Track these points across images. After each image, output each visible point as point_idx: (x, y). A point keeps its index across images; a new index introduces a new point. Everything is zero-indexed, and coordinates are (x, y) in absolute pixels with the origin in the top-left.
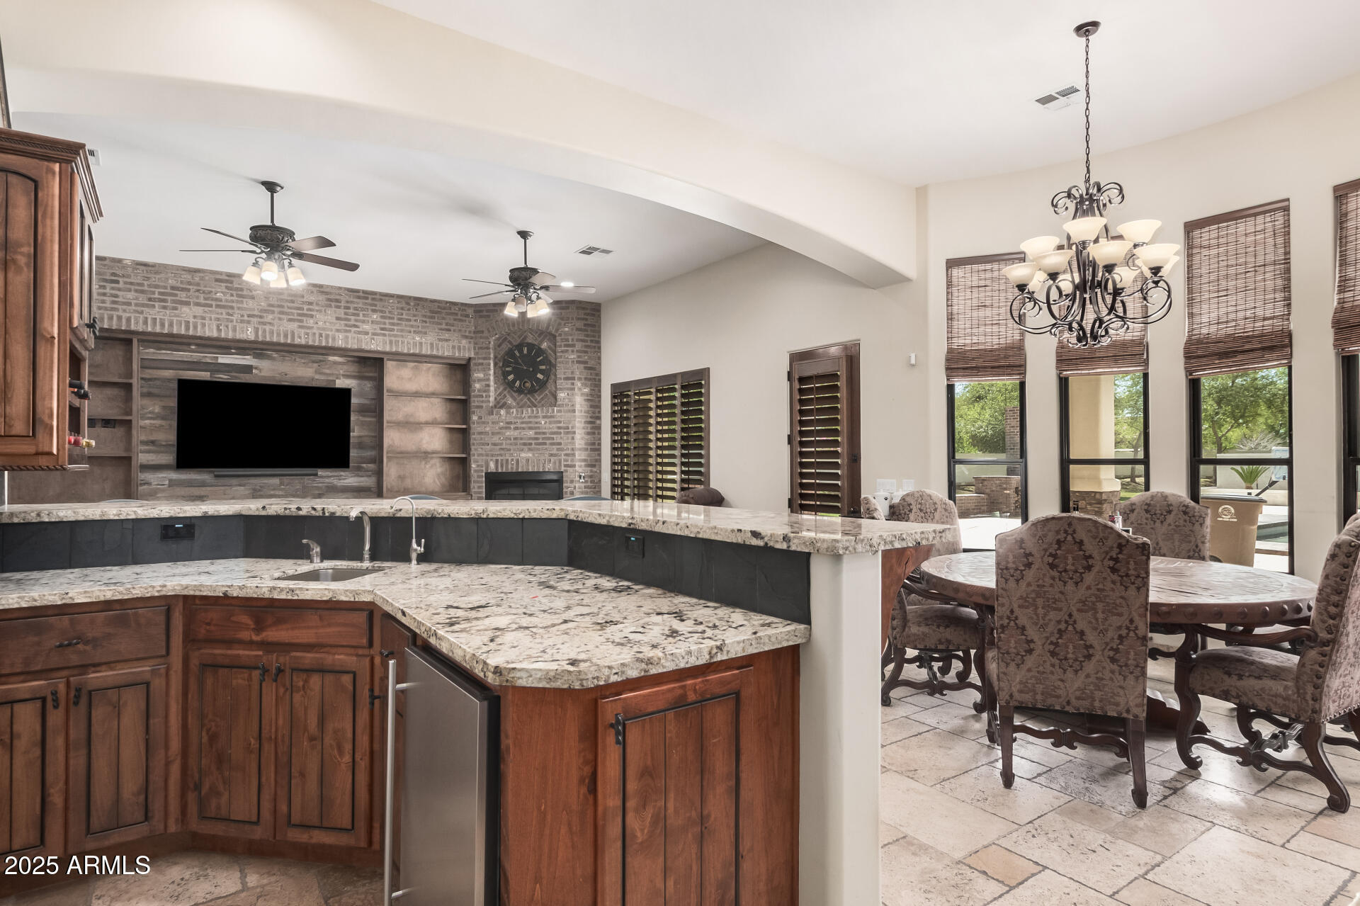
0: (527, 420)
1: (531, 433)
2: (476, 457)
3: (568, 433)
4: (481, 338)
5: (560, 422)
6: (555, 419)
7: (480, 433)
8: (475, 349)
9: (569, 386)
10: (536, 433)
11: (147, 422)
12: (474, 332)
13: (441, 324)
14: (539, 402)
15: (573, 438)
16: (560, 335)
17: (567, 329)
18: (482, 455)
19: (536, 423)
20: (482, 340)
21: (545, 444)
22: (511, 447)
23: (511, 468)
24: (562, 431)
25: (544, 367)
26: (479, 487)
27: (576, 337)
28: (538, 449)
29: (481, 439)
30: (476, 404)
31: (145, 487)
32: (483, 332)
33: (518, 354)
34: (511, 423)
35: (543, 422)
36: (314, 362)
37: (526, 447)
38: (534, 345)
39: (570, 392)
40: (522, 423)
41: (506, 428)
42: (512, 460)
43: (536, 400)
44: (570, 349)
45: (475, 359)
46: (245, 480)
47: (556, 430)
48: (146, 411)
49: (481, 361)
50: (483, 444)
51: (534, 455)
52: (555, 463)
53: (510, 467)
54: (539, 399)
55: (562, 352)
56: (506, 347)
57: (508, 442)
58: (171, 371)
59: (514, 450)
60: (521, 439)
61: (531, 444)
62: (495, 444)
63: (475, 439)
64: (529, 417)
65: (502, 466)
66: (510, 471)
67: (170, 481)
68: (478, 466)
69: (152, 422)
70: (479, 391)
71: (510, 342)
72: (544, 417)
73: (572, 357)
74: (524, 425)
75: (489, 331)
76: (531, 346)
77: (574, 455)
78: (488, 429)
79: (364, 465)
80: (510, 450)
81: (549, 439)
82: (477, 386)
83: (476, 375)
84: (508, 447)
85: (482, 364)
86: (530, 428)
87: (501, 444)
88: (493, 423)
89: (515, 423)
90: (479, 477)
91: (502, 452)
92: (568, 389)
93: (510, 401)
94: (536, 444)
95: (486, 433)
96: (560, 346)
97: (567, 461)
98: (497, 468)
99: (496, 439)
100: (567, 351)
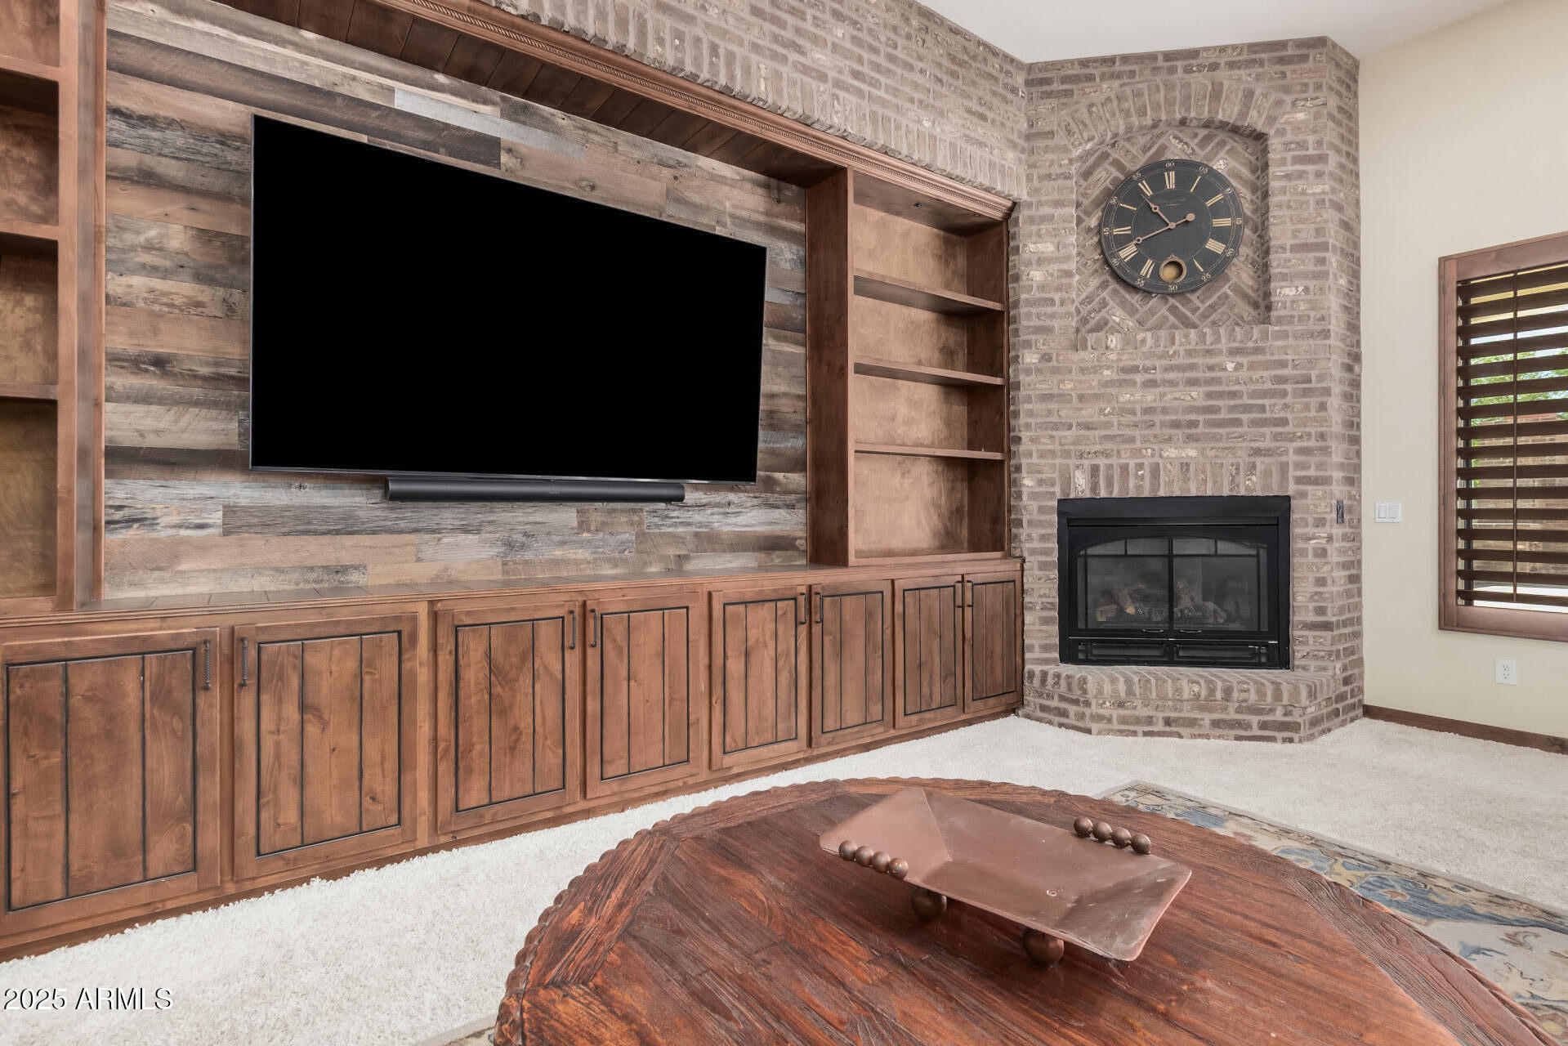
0: (1182, 360)
1: (1196, 394)
2: (1035, 460)
3: (1306, 393)
4: (1047, 149)
5: (1283, 364)
6: (1268, 357)
7: (1046, 398)
8: (1029, 178)
9: (1311, 267)
10: (1209, 395)
11: (139, 282)
12: (1028, 137)
13: (969, 97)
14: (1204, 317)
15: (1322, 407)
16: (1281, 132)
17: (1301, 116)
18: (1053, 453)
19: (1211, 368)
20: (1050, 156)
21: (1237, 423)
22: (1137, 433)
23: (1138, 486)
24: (1289, 387)
25: (1226, 222)
26: (1043, 538)
27: (1327, 139)
28: (1217, 438)
29: (1050, 412)
30: (1034, 322)
31: (133, 533)
32: (1051, 134)
33: (1149, 193)
34: (1135, 369)
35: (1230, 366)
36: (662, 163)
37: (1179, 434)
38: (1195, 165)
39: (1311, 284)
40: (1170, 369)
41: (1121, 383)
42: (1140, 466)
43: (1195, 310)
44: (1310, 168)
45: (1030, 205)
46: (475, 513)
47: (1268, 386)
48: (130, 238)
49: (1046, 210)
50: (1055, 427)
51: (1202, 452)
52: (1267, 474)
53: (1131, 485)
54: (1202, 307)
55: (1287, 176)
56: (1105, 176)
57: (1130, 418)
58: (230, 105)
59: (1145, 440)
60: (1165, 411)
61: (1193, 424)
62: (1088, 427)
63: (1031, 413)
64: (1189, 353)
65: (1110, 483)
66: (1132, 494)
67: (229, 510)
68: (1041, 482)
69: (157, 284)
70: (1042, 288)
71: (1117, 164)
72: (1233, 352)
73: (1318, 189)
74: (1172, 375)
75: (1069, 132)
76: (1185, 169)
77: (1325, 451)
78: (1068, 386)
79: (779, 476)
80: (1132, 440)
81: (1248, 409)
82: (1037, 275)
83: (1032, 247)
84: (1128, 432)
85: (1051, 218)
86: (1192, 383)
87: (1107, 425)
88: (1082, 370)
89: (1146, 370)
90: (1042, 510)
91: (1108, 446)
92: (1305, 276)
93: (1117, 316)
94: (1209, 423)
95: (1064, 398)
96: (1283, 162)
97: (1305, 467)
98: (1094, 487)
99: (1089, 413)
100: (1301, 175)
